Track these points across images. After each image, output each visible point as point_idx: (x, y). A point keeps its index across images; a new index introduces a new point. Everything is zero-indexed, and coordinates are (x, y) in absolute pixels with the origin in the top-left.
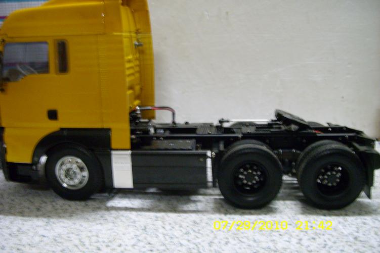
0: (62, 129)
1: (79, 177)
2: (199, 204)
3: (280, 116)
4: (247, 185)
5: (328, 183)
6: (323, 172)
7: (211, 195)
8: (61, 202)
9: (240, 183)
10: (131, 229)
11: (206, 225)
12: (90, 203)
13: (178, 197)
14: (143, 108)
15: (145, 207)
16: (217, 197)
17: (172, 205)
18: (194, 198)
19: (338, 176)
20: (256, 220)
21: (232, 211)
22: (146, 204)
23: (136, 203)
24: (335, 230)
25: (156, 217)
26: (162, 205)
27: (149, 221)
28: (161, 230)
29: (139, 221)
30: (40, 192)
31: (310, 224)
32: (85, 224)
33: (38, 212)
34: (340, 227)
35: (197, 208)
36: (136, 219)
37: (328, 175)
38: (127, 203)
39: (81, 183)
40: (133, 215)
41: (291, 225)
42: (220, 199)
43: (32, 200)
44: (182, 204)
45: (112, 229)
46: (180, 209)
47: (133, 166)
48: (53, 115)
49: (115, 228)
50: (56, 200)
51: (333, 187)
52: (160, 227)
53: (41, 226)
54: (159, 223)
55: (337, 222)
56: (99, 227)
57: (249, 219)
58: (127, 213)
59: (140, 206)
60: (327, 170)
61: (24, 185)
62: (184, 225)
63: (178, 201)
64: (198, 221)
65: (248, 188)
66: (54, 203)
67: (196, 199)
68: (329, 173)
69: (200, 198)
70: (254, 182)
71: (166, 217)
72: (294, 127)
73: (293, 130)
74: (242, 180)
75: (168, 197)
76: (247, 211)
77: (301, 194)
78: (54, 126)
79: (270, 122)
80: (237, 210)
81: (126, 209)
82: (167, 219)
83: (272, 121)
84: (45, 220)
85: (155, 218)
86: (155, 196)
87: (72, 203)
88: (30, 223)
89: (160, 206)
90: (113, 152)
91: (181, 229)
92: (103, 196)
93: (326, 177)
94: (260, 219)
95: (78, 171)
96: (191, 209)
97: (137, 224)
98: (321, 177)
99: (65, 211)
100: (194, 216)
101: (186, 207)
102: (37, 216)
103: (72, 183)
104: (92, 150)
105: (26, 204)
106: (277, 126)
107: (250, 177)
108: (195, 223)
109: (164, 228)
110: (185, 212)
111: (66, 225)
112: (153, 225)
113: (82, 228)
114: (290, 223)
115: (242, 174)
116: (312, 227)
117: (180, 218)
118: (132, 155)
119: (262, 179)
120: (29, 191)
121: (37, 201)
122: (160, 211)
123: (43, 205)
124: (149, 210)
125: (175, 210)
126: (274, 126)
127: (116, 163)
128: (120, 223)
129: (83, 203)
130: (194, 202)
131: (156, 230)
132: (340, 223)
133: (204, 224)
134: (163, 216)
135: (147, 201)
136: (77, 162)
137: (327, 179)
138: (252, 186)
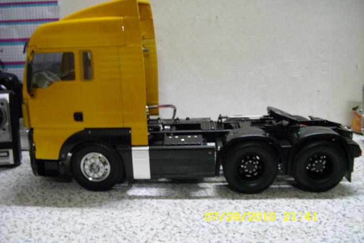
0: (86, 130)
1: (102, 170)
2: (207, 190)
3: (272, 113)
4: (248, 173)
5: (316, 169)
6: (311, 161)
7: (216, 182)
8: (87, 193)
9: (241, 172)
10: (156, 215)
11: (218, 209)
12: (113, 193)
13: (188, 185)
14: (151, 107)
15: (162, 195)
16: (222, 184)
17: (185, 192)
18: (202, 185)
19: (324, 163)
20: (260, 203)
21: (238, 196)
22: (162, 192)
23: (153, 191)
24: (326, 209)
25: (175, 203)
26: (177, 193)
27: (169, 207)
28: (182, 215)
29: (161, 208)
30: (65, 184)
31: (304, 205)
32: (116, 212)
33: (70, 203)
34: (329, 206)
35: (208, 195)
36: (158, 206)
37: (316, 164)
38: (146, 192)
39: (104, 175)
40: (154, 202)
41: (289, 206)
42: (224, 185)
43: (60, 192)
44: (194, 191)
45: (140, 216)
46: (193, 195)
47: (151, 160)
48: (78, 117)
49: (142, 214)
50: (81, 191)
51: (320, 172)
52: (181, 212)
53: (77, 215)
54: (179, 209)
55: (327, 203)
56: (128, 214)
57: (254, 203)
58: (149, 201)
59: (158, 194)
60: (314, 159)
61: (47, 178)
62: (201, 209)
63: (189, 188)
64: (211, 205)
65: (249, 176)
66: (81, 195)
67: (204, 186)
68: (316, 162)
69: (207, 185)
70: (254, 170)
71: (182, 202)
72: (285, 123)
73: (284, 125)
74: (243, 169)
75: (180, 186)
76: (251, 196)
77: (293, 179)
78: (79, 127)
79: (262, 118)
80: (241, 195)
81: (147, 197)
82: (184, 204)
83: (264, 116)
84: (80, 210)
85: (173, 205)
86: (168, 185)
87: (98, 194)
88: (66, 213)
89: (174, 193)
90: (133, 148)
91: (198, 212)
92: (122, 186)
93: (314, 165)
94: (263, 202)
95: (101, 165)
96: (202, 195)
97: (160, 210)
98: (309, 165)
99: (94, 201)
100: (206, 202)
101: (197, 194)
102: (71, 207)
103: (96, 176)
104: (114, 147)
105: (56, 196)
106: (269, 121)
107: (251, 167)
108: (209, 207)
109: (184, 213)
110: (198, 198)
111: (99, 214)
112: (175, 210)
113: (114, 216)
114: (288, 204)
115: (244, 164)
116: (306, 207)
117: (195, 204)
118: (150, 150)
119: (260, 167)
120: (54, 184)
121: (66, 193)
122: (176, 198)
123: (72, 196)
124: (167, 197)
125: (189, 197)
126: (267, 121)
127: (135, 157)
128: (146, 210)
129: (107, 193)
130: (203, 188)
131: (178, 214)
132: (328, 203)
133: (216, 208)
134: (180, 202)
135: (163, 189)
136: (100, 157)
137: (314, 167)
138: (252, 174)
